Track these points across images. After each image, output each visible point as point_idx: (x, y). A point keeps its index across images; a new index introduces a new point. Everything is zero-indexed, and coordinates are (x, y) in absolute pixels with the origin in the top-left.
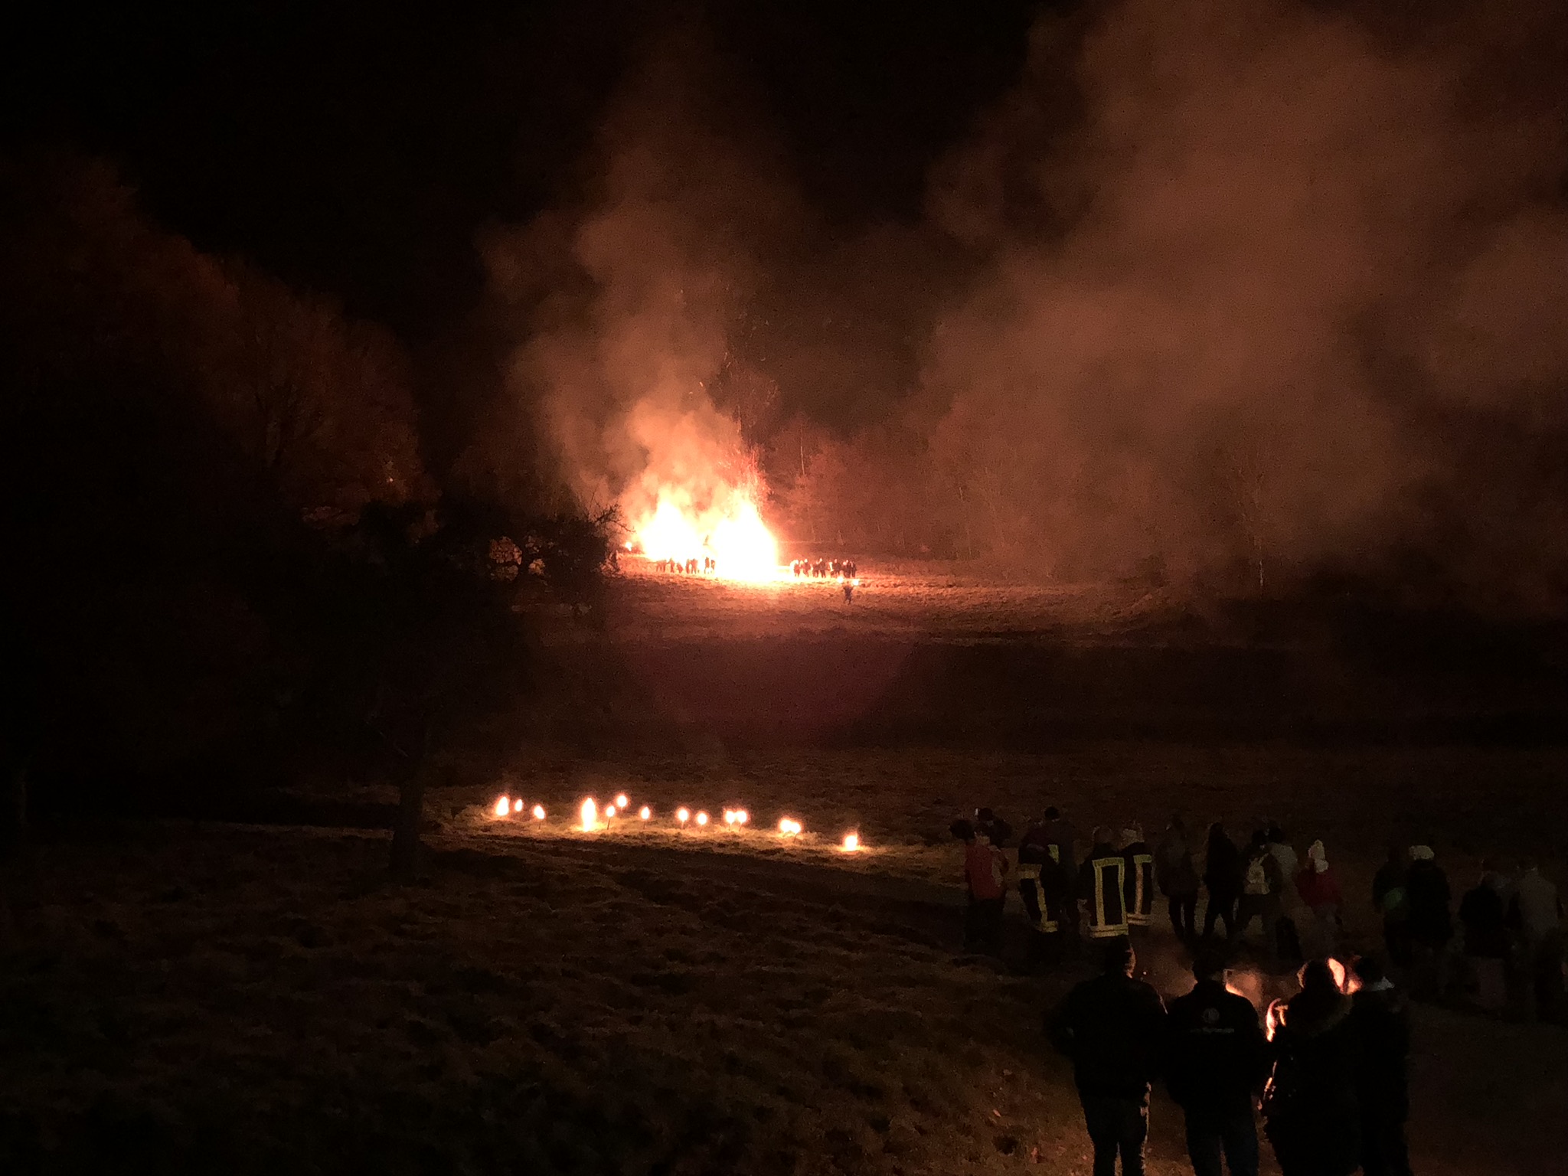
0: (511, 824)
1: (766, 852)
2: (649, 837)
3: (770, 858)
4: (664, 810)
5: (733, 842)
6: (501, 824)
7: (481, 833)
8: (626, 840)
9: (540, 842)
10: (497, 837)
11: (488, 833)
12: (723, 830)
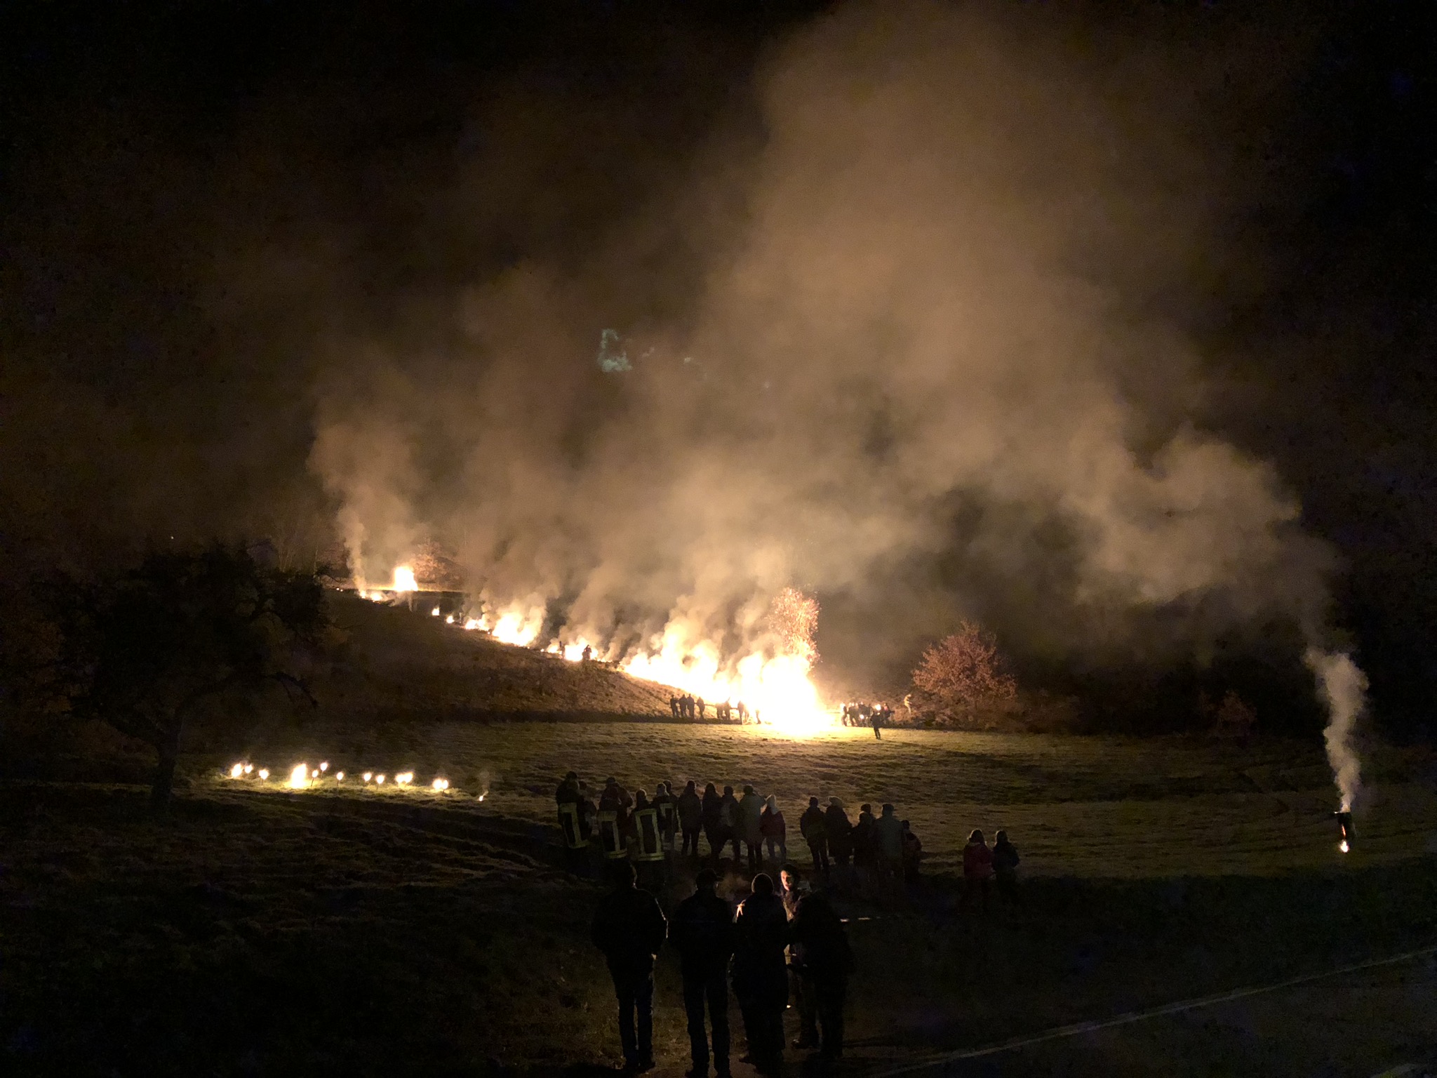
0: (242, 782)
1: (422, 802)
2: (341, 791)
3: (424, 806)
4: (353, 773)
5: (400, 795)
6: (235, 782)
7: (218, 787)
8: (325, 794)
9: (262, 794)
10: (230, 791)
11: (224, 788)
12: (393, 787)
